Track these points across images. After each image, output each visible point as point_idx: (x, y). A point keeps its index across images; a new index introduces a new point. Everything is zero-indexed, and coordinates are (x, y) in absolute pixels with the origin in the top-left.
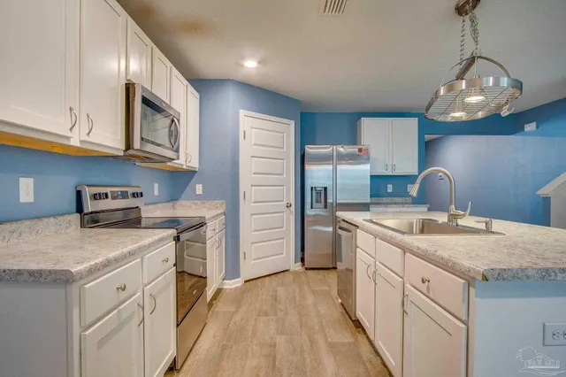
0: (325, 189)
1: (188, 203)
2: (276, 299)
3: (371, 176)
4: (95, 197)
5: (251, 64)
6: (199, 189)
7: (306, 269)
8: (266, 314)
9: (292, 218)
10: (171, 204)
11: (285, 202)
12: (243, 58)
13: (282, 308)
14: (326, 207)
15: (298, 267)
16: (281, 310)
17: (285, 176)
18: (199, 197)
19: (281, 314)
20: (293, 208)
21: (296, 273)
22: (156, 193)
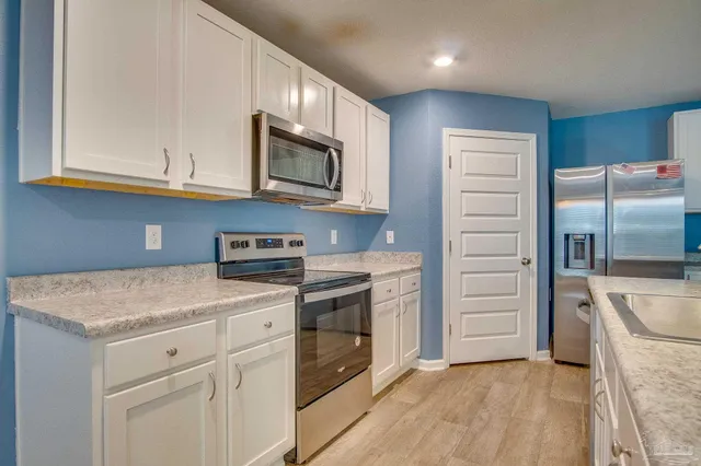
0: (592, 236)
1: (377, 254)
2: (482, 401)
3: (686, 214)
4: (234, 245)
5: (444, 62)
6: (390, 237)
7: (557, 362)
8: (455, 420)
9: (533, 281)
10: (357, 255)
11: (519, 257)
12: (433, 53)
13: (485, 415)
14: (592, 267)
15: (544, 356)
16: (481, 419)
17: (519, 218)
18: (389, 247)
19: (477, 425)
20: (534, 265)
21: (538, 366)
22: (334, 241)
